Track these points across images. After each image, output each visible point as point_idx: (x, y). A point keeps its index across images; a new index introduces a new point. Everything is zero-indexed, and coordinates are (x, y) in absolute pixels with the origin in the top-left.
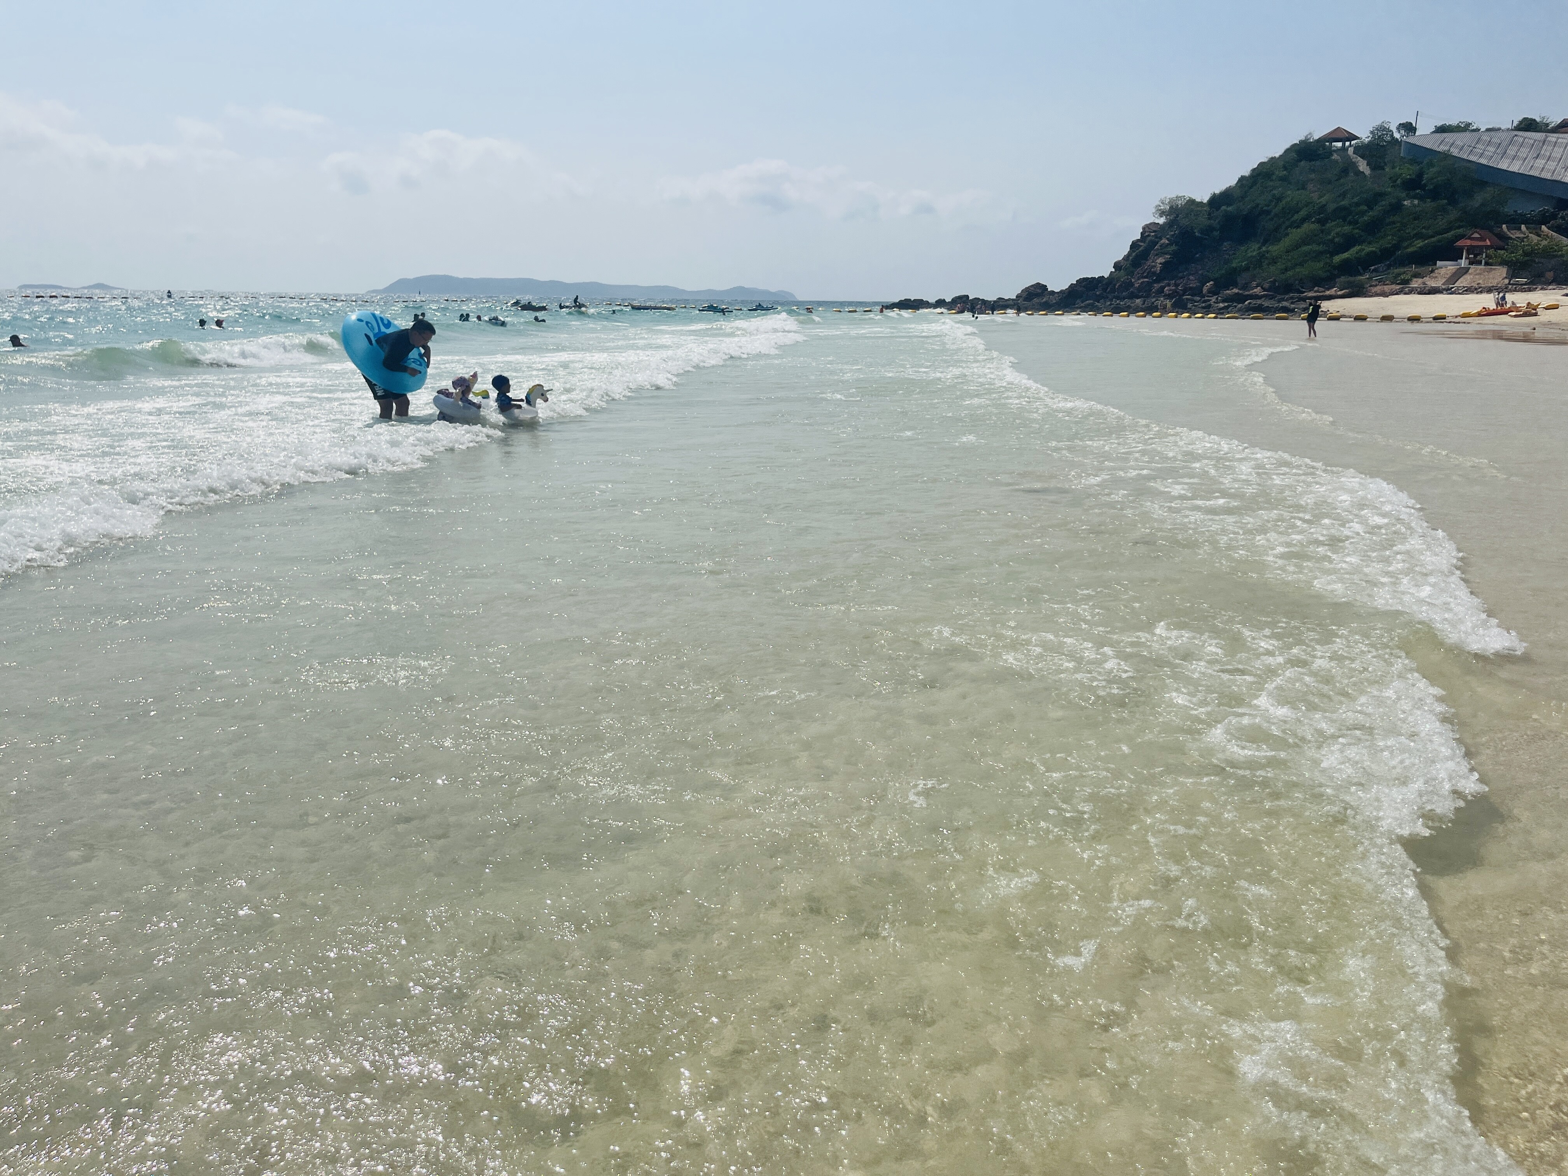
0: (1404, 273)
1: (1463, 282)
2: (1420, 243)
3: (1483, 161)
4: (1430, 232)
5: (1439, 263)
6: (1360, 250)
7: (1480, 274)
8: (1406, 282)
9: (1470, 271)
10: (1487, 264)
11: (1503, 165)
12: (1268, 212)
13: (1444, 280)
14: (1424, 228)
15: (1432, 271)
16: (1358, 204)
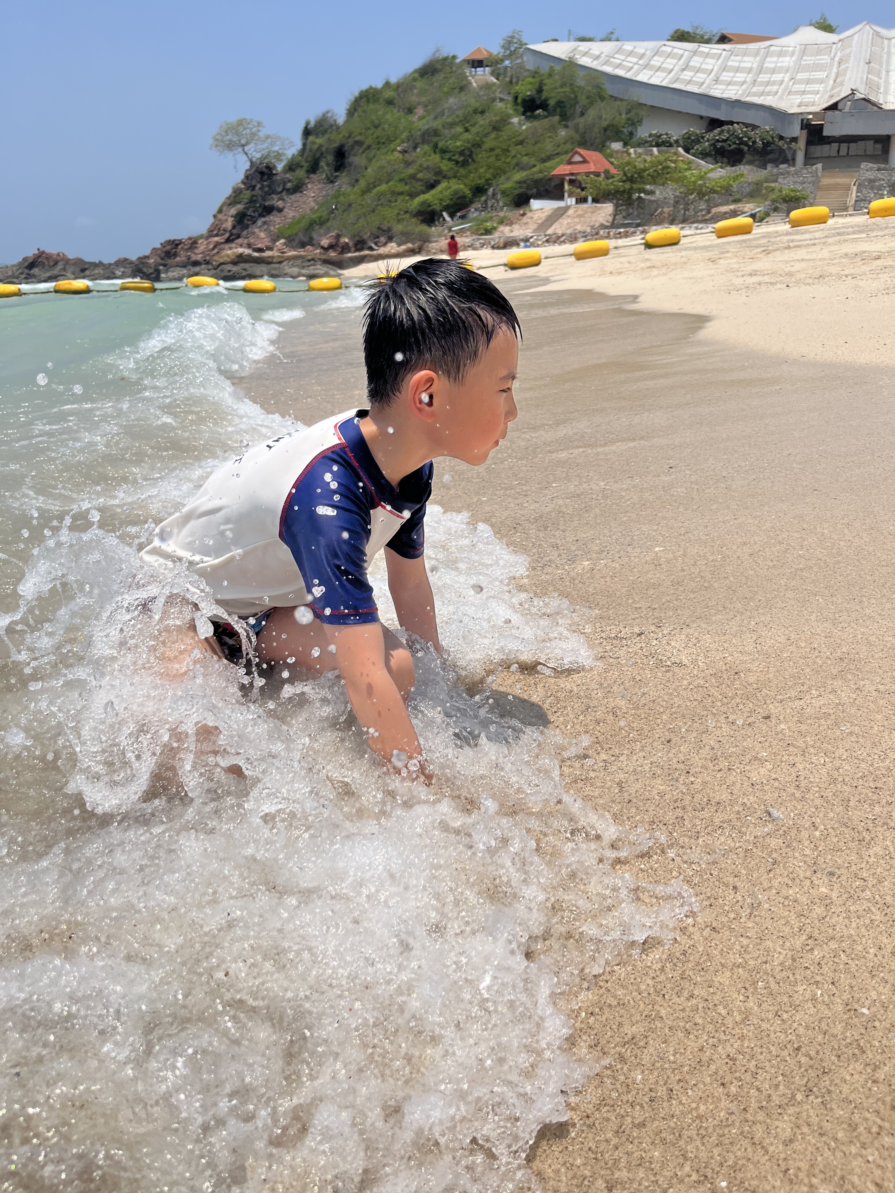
0: (491, 218)
1: (557, 228)
2: (518, 176)
3: (621, 73)
4: (532, 161)
5: (535, 204)
6: (447, 188)
7: (580, 216)
8: (488, 232)
9: (571, 212)
10: (595, 201)
11: (643, 77)
12: (359, 143)
13: (535, 226)
14: (526, 155)
15: (524, 215)
16: (452, 125)
